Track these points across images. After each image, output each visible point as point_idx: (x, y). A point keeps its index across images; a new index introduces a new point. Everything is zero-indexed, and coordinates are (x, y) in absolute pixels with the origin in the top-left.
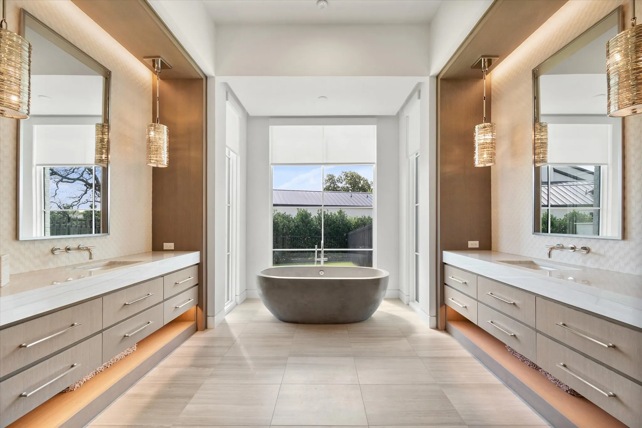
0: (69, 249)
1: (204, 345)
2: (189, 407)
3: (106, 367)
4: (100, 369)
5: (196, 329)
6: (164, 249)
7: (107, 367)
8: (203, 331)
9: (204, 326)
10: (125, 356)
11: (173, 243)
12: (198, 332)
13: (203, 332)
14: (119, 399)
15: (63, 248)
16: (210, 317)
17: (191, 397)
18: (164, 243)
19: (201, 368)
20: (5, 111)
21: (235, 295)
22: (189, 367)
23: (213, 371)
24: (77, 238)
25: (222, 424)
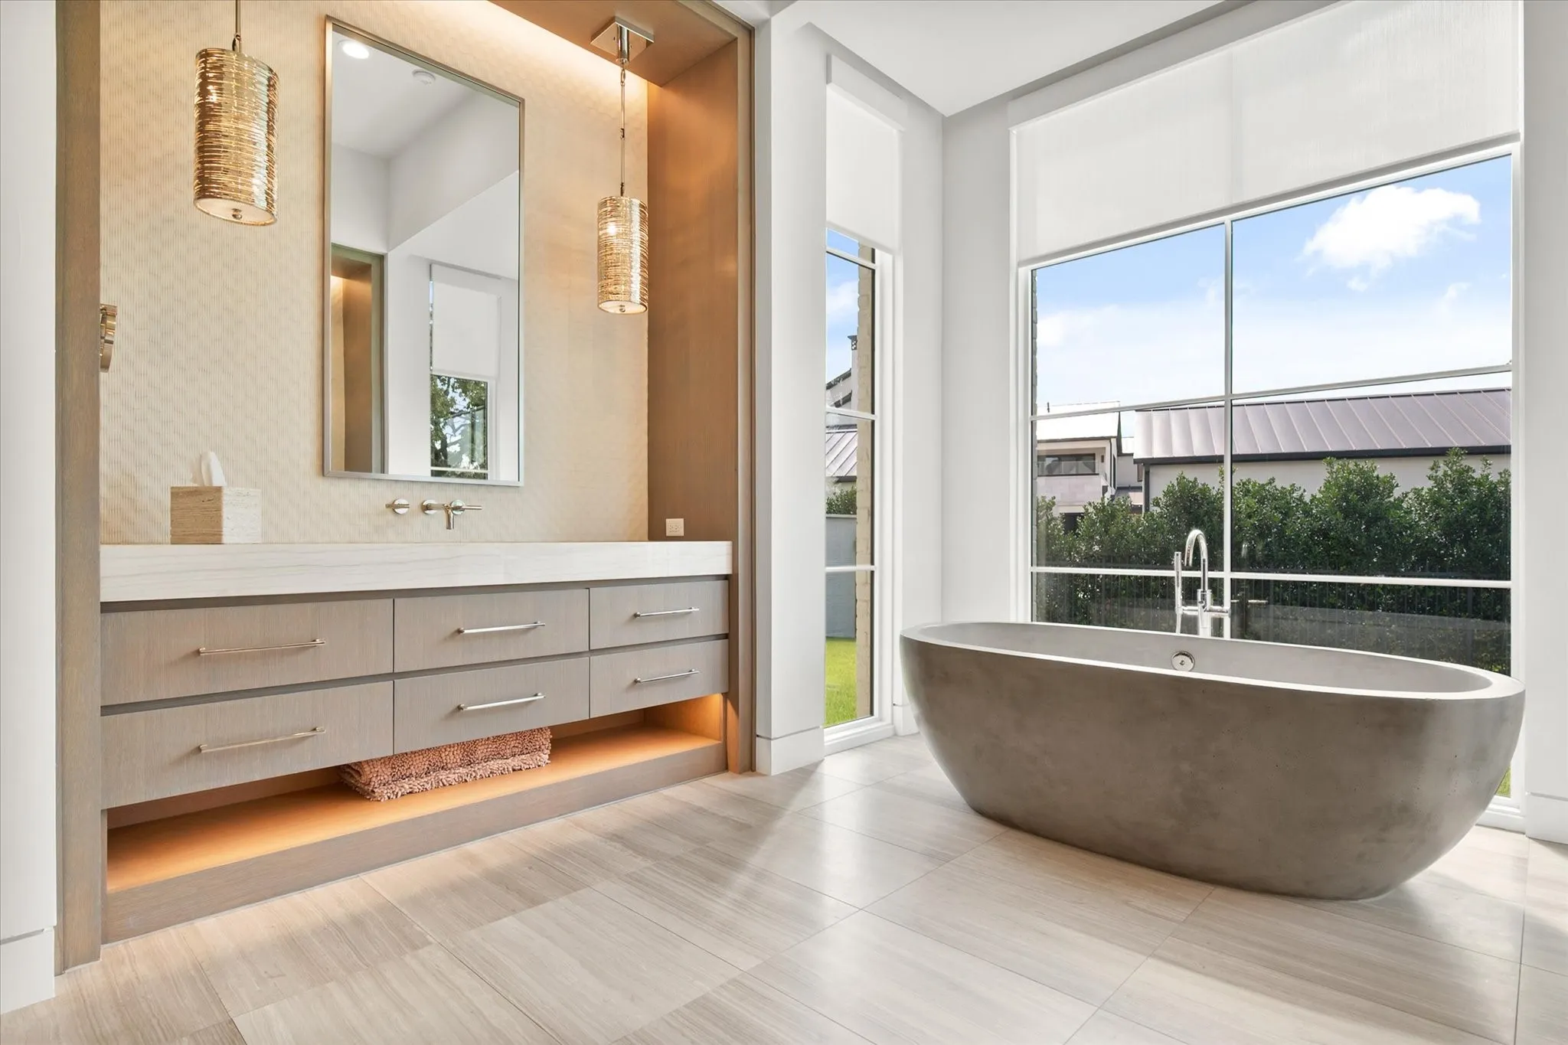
0: (427, 508)
1: (701, 804)
2: (509, 923)
3: (461, 777)
4: (449, 779)
5: (724, 766)
6: (667, 535)
7: (466, 781)
8: (740, 773)
9: (747, 762)
10: (514, 770)
11: (682, 520)
12: (724, 774)
13: (738, 775)
14: (443, 854)
15: (415, 505)
16: (762, 739)
17: (534, 901)
18: (668, 520)
19: (631, 852)
20: (240, 211)
21: (890, 704)
22: (611, 839)
23: (648, 868)
24: (451, 485)
25: (504, 993)
